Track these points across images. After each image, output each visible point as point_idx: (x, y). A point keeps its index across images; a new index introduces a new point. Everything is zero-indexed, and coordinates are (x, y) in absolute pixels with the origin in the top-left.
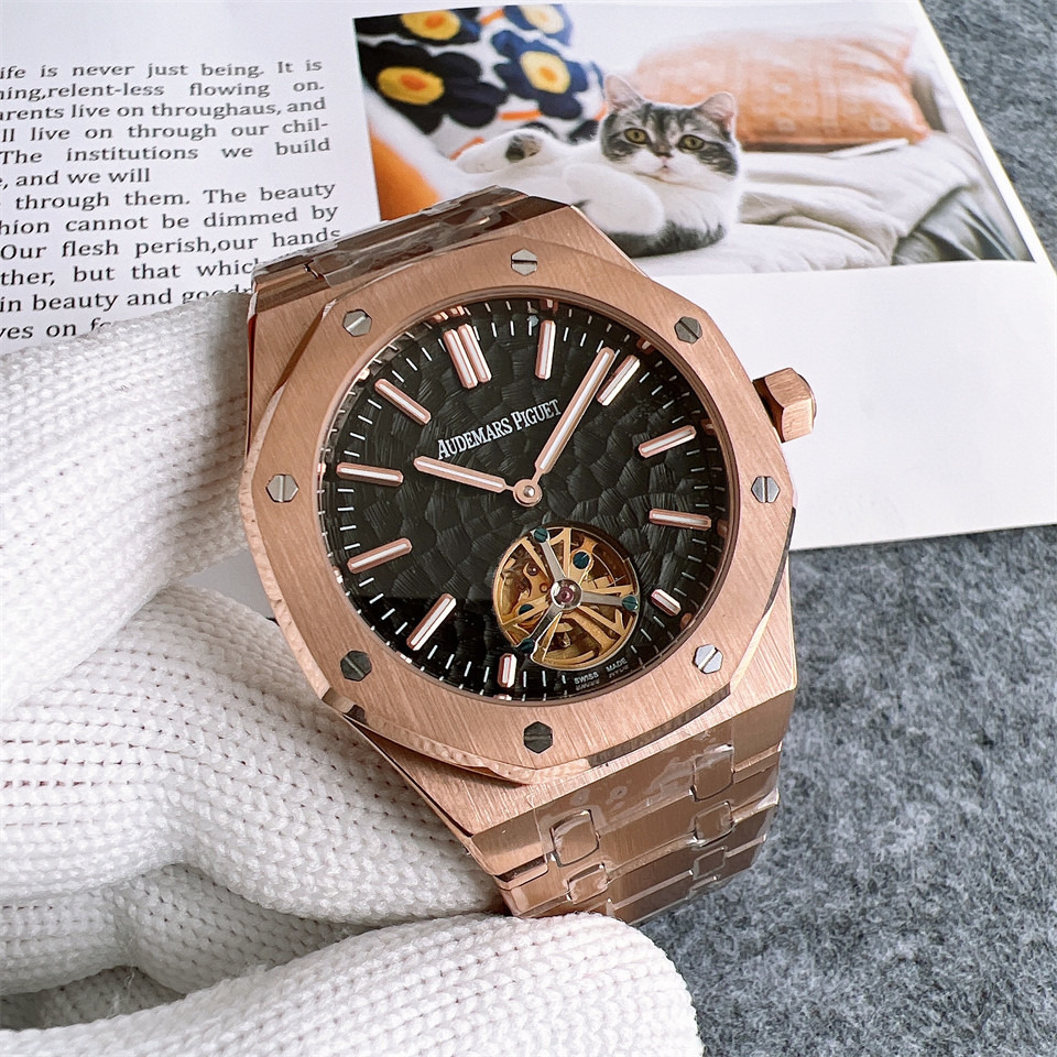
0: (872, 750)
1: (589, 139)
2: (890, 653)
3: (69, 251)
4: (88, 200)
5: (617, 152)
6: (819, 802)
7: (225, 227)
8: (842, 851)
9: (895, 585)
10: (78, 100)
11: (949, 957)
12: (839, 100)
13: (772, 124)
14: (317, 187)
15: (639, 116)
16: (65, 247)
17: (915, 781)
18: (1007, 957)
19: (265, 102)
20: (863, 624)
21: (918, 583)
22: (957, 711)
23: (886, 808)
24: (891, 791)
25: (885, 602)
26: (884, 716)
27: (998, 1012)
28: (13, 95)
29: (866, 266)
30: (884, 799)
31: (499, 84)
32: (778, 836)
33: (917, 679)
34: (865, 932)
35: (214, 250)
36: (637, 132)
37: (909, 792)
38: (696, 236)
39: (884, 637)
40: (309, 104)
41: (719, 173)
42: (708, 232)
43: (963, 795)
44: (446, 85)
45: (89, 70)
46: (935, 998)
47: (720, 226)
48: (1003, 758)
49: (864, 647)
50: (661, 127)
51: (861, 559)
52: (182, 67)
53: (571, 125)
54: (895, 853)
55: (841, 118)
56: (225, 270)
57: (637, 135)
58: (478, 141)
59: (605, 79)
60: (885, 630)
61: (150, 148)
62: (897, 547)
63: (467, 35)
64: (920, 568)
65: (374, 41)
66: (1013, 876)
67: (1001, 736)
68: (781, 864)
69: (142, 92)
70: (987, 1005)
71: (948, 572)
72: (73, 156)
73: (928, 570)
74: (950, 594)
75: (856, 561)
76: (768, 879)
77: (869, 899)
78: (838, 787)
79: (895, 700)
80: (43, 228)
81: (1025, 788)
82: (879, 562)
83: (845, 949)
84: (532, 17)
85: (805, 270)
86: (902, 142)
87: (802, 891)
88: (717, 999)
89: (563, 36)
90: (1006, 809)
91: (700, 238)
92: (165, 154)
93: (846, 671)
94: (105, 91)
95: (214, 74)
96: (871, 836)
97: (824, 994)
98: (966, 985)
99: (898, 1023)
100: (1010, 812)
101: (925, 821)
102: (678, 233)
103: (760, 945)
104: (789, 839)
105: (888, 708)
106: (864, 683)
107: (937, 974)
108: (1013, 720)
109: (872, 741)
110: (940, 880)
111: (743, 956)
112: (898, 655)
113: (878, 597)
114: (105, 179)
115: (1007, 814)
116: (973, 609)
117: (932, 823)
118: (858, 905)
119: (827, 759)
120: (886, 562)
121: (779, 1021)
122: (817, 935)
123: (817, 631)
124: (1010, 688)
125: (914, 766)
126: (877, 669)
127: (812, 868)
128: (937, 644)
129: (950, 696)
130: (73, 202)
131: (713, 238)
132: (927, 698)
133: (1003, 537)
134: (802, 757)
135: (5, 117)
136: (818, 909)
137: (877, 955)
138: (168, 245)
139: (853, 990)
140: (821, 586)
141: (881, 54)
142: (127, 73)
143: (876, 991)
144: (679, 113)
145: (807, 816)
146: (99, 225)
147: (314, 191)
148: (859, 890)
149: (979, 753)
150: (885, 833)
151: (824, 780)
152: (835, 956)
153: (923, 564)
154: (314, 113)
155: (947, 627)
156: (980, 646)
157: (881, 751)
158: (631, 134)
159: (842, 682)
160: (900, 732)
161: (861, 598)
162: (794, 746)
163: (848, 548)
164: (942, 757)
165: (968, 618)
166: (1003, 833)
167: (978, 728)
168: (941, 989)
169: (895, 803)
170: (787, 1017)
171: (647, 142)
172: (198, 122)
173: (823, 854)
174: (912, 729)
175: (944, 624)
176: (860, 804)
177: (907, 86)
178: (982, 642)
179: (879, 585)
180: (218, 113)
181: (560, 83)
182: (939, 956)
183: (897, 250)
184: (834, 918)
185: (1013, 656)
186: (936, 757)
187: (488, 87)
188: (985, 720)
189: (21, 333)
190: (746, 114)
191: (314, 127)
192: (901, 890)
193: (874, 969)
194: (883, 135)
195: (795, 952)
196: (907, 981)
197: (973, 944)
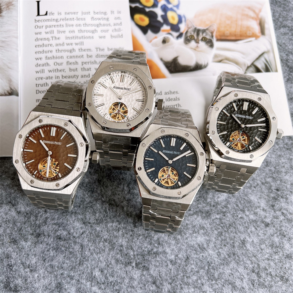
3: (68, 64)
4: (71, 50)
5: (187, 42)
7: (100, 58)
8: (209, 199)
10: (67, 22)
11: (225, 218)
12: (241, 26)
13: (224, 33)
14: (120, 48)
15: (193, 31)
18: (236, 219)
19: (108, 23)
27: (232, 228)
28: (53, 20)
31: (162, 21)
34: (211, 213)
35: (98, 64)
38: (202, 66)
40: (118, 24)
41: (209, 48)
42: (204, 64)
44: (150, 20)
45: (68, 13)
46: (221, 225)
47: (207, 63)
50: (198, 35)
52: (89, 12)
53: (177, 34)
54: (219, 200)
55: (241, 31)
57: (192, 37)
61: (83, 36)
63: (155, 5)
65: (133, 5)
66: (240, 206)
68: (198, 201)
69: (81, 20)
70: (230, 227)
72: (67, 38)
77: (213, 208)
80: (62, 57)
81: (246, 190)
83: (207, 216)
84: (171, 0)
86: (253, 39)
87: (201, 205)
89: (177, 6)
92: (87, 38)
95: (97, 14)
97: (202, 223)
98: (227, 223)
99: (214, 228)
102: (198, 65)
103: (192, 214)
107: (222, 221)
110: (226, 205)
111: (189, 216)
114: (74, 45)
118: (210, 208)
121: (193, 226)
122: (202, 213)
127: (203, 202)
130: (68, 51)
131: (205, 67)
136: (203, 209)
137: (212, 218)
138: (89, 62)
139: (207, 222)
141: (254, 11)
142: (77, 14)
143: (211, 223)
144: (202, 30)
146: (74, 57)
148: (211, 206)
152: (205, 217)
154: (119, 27)
158: (191, 37)
170: (195, 226)
171: (194, 39)
172: (93, 28)
173: (206, 200)
177: (258, 22)
180: (98, 26)
181: (175, 22)
182: (223, 218)
183: (246, 70)
184: (206, 210)
187: (159, 22)
190: (218, 31)
191: (119, 31)
192: (219, 206)
193: (211, 219)
194: (250, 37)
195: (198, 216)
196: (217, 222)
197: (230, 217)
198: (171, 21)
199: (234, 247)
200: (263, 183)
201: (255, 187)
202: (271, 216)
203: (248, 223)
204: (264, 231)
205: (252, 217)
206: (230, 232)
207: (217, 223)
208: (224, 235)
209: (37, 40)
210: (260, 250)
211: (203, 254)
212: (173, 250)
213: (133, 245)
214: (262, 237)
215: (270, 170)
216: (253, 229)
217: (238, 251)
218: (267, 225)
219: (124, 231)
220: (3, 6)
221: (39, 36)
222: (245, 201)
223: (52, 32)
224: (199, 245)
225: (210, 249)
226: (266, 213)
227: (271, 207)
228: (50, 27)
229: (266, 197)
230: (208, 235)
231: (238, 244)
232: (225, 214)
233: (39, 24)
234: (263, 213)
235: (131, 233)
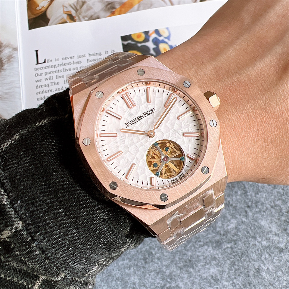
2: (231, 189)
8: (219, 228)
10: (64, 67)
17: (234, 215)
18: (248, 247)
22: (243, 201)
24: (229, 217)
27: (245, 256)
28: (51, 67)
30: (227, 218)
31: (154, 54)
33: (236, 194)
34: (222, 243)
37: (232, 217)
43: (243, 217)
45: (65, 58)
46: (234, 254)
48: (252, 210)
52: (85, 55)
54: (229, 228)
63: (146, 40)
65: (126, 43)
66: (250, 232)
67: (252, 206)
69: (77, 63)
79: (231, 199)
84: (161, 33)
87: (211, 236)
88: (194, 255)
89: (168, 38)
94: (69, 64)
95: (91, 56)
96: (224, 225)
97: (213, 253)
98: (239, 252)
99: (226, 258)
100: (251, 220)
101: (235, 222)
103: (202, 245)
107: (234, 250)
108: (254, 202)
110: (236, 233)
111: (199, 247)
112: (233, 189)
118: (221, 238)
121: (205, 258)
122: (213, 243)
124: (255, 195)
125: (234, 212)
126: (228, 192)
127: (213, 231)
128: (241, 187)
129: (242, 197)
132: (238, 198)
142: (73, 58)
148: (221, 235)
149: (247, 209)
150: (227, 225)
160: (232, 205)
167: (247, 204)
169: (229, 219)
173: (215, 228)
174: (234, 205)
176: (223, 219)
182: (235, 247)
184: (216, 240)
188: (249, 202)
192: (229, 235)
193: (223, 249)
195: (208, 246)
197: (241, 245)
199: (249, 276)
200: (272, 207)
201: (264, 212)
202: (285, 241)
203: (261, 250)
204: (279, 258)
205: (264, 243)
206: (243, 261)
207: (229, 252)
208: (237, 265)
209: (38, 87)
210: (277, 278)
211: (218, 286)
212: (186, 284)
213: (146, 282)
214: (277, 264)
215: (279, 192)
216: (267, 256)
217: (253, 280)
218: (281, 251)
219: (135, 269)
220: (4, 60)
221: (39, 84)
222: (256, 227)
223: (51, 78)
224: (212, 277)
225: (224, 280)
226: (279, 238)
227: (284, 231)
228: (49, 73)
229: (278, 221)
230: (220, 266)
231: (253, 273)
232: (236, 242)
233: (39, 72)
234: (276, 238)
235: (142, 270)
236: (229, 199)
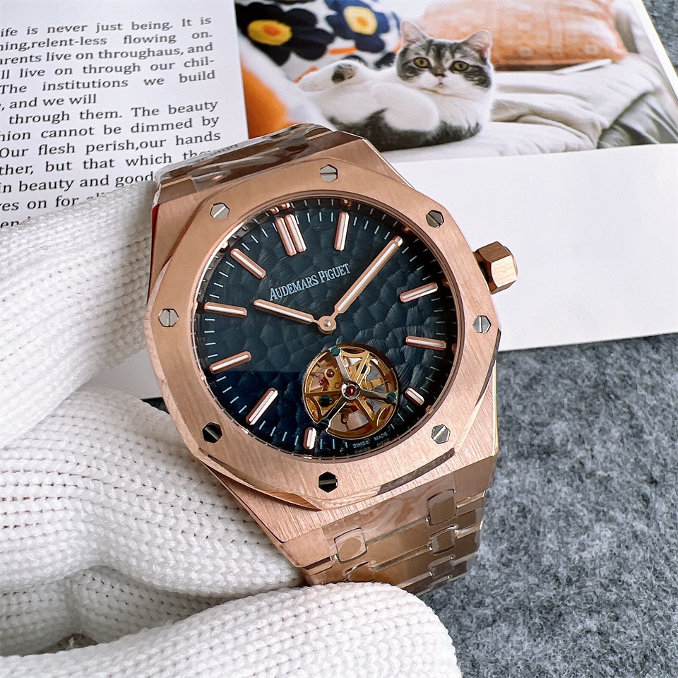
0: (572, 487)
1: (389, 66)
2: (586, 420)
3: (43, 151)
4: (56, 117)
5: (408, 74)
6: (534, 523)
7: (145, 133)
8: (549, 556)
9: (592, 374)
10: (51, 49)
11: (623, 630)
12: (564, 34)
13: (516, 52)
14: (206, 104)
15: (424, 49)
16: (40, 149)
17: (601, 508)
18: (663, 631)
19: (173, 46)
20: (569, 400)
21: (608, 371)
22: (632, 460)
23: (581, 527)
24: (584, 515)
25: (584, 385)
26: (581, 463)
27: (655, 669)
28: (9, 47)
29: (579, 150)
30: (579, 521)
31: (329, 29)
32: (506, 545)
33: (605, 438)
34: (563, 612)
35: (137, 148)
36: (422, 60)
37: (597, 515)
38: (461, 131)
39: (583, 408)
40: (202, 47)
41: (478, 87)
42: (469, 127)
43: (635, 518)
44: (293, 31)
45: (58, 29)
46: (611, 658)
47: (477, 124)
48: (664, 493)
49: (569, 416)
50: (439, 56)
51: (569, 354)
52: (119, 25)
53: (377, 57)
54: (586, 558)
55: (564, 46)
56: (144, 161)
57: (422, 62)
58: (314, 69)
59: (401, 23)
60: (583, 404)
61: (97, 80)
62: (594, 346)
64: (610, 361)
65: (246, 2)
67: (663, 478)
68: (506, 565)
69: (93, 42)
70: (647, 664)
71: (629, 364)
72: (47, 87)
73: (616, 362)
74: (631, 378)
75: (565, 357)
76: (497, 575)
77: (567, 590)
78: (547, 512)
79: (590, 452)
80: (27, 136)
82: (580, 357)
83: (549, 623)
85: (535, 153)
86: (607, 61)
87: (521, 584)
90: (665, 528)
91: (463, 133)
92: (107, 84)
93: (555, 433)
94: (68, 43)
95: (140, 29)
96: (569, 546)
97: (533, 654)
98: (633, 650)
99: (584, 675)
100: (668, 530)
101: (608, 536)
102: (448, 129)
103: (490, 619)
104: (513, 548)
105: (584, 458)
106: (568, 441)
107: (613, 642)
108: (672, 466)
109: (573, 481)
110: (617, 576)
111: (479, 627)
112: (592, 421)
113: (579, 381)
114: (67, 102)
115: (665, 532)
116: (646, 389)
117: (612, 537)
118: (559, 593)
119: (540, 494)
120: (586, 357)
121: (502, 672)
122: (530, 614)
123: (536, 404)
124: (671, 444)
125: (601, 499)
126: (577, 431)
127: (528, 567)
128: (620, 413)
129: (628, 449)
130: (46, 118)
131: (472, 133)
132: (612, 450)
133: (669, 339)
134: (523, 491)
135: (4, 62)
136: (531, 596)
137: (571, 629)
138: (107, 145)
139: (554, 651)
140: (540, 374)
142: (83, 30)
143: (569, 653)
144: (451, 46)
145: (525, 532)
146: (63, 133)
147: (204, 106)
148: (560, 583)
149: (647, 489)
150: (579, 544)
151: (538, 507)
152: (542, 629)
153: (612, 358)
154: (205, 53)
155: (627, 402)
156: (650, 415)
157: (578, 487)
158: (418, 61)
159: (552, 439)
160: (591, 474)
161: (568, 382)
162: (518, 483)
163: (560, 347)
164: (621, 492)
165: (643, 395)
166: (663, 545)
167: (647, 472)
168: (615, 652)
169: (586, 523)
170: (507, 669)
171: (429, 66)
172: (129, 61)
173: (536, 558)
174: (600, 473)
175: (626, 399)
176: (562, 523)
177: (612, 22)
178: (652, 412)
179: (580, 373)
180: (142, 56)
181: (370, 28)
182: (615, 630)
183: (601, 138)
184: (541, 602)
185: (673, 422)
186: (617, 492)
187: (322, 32)
188: (652, 466)
189: (11, 207)
190: (498, 45)
191: (205, 63)
192: (589, 583)
193: (569, 638)
194: (594, 57)
195: (514, 625)
196: (591, 646)
197: (639, 621)
198: (356, 27)
207: (595, 650)
223: (4, 74)
232: (619, 611)
236: (580, 454)
